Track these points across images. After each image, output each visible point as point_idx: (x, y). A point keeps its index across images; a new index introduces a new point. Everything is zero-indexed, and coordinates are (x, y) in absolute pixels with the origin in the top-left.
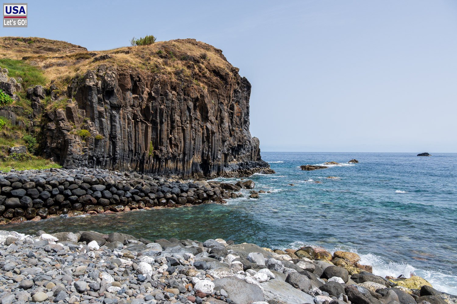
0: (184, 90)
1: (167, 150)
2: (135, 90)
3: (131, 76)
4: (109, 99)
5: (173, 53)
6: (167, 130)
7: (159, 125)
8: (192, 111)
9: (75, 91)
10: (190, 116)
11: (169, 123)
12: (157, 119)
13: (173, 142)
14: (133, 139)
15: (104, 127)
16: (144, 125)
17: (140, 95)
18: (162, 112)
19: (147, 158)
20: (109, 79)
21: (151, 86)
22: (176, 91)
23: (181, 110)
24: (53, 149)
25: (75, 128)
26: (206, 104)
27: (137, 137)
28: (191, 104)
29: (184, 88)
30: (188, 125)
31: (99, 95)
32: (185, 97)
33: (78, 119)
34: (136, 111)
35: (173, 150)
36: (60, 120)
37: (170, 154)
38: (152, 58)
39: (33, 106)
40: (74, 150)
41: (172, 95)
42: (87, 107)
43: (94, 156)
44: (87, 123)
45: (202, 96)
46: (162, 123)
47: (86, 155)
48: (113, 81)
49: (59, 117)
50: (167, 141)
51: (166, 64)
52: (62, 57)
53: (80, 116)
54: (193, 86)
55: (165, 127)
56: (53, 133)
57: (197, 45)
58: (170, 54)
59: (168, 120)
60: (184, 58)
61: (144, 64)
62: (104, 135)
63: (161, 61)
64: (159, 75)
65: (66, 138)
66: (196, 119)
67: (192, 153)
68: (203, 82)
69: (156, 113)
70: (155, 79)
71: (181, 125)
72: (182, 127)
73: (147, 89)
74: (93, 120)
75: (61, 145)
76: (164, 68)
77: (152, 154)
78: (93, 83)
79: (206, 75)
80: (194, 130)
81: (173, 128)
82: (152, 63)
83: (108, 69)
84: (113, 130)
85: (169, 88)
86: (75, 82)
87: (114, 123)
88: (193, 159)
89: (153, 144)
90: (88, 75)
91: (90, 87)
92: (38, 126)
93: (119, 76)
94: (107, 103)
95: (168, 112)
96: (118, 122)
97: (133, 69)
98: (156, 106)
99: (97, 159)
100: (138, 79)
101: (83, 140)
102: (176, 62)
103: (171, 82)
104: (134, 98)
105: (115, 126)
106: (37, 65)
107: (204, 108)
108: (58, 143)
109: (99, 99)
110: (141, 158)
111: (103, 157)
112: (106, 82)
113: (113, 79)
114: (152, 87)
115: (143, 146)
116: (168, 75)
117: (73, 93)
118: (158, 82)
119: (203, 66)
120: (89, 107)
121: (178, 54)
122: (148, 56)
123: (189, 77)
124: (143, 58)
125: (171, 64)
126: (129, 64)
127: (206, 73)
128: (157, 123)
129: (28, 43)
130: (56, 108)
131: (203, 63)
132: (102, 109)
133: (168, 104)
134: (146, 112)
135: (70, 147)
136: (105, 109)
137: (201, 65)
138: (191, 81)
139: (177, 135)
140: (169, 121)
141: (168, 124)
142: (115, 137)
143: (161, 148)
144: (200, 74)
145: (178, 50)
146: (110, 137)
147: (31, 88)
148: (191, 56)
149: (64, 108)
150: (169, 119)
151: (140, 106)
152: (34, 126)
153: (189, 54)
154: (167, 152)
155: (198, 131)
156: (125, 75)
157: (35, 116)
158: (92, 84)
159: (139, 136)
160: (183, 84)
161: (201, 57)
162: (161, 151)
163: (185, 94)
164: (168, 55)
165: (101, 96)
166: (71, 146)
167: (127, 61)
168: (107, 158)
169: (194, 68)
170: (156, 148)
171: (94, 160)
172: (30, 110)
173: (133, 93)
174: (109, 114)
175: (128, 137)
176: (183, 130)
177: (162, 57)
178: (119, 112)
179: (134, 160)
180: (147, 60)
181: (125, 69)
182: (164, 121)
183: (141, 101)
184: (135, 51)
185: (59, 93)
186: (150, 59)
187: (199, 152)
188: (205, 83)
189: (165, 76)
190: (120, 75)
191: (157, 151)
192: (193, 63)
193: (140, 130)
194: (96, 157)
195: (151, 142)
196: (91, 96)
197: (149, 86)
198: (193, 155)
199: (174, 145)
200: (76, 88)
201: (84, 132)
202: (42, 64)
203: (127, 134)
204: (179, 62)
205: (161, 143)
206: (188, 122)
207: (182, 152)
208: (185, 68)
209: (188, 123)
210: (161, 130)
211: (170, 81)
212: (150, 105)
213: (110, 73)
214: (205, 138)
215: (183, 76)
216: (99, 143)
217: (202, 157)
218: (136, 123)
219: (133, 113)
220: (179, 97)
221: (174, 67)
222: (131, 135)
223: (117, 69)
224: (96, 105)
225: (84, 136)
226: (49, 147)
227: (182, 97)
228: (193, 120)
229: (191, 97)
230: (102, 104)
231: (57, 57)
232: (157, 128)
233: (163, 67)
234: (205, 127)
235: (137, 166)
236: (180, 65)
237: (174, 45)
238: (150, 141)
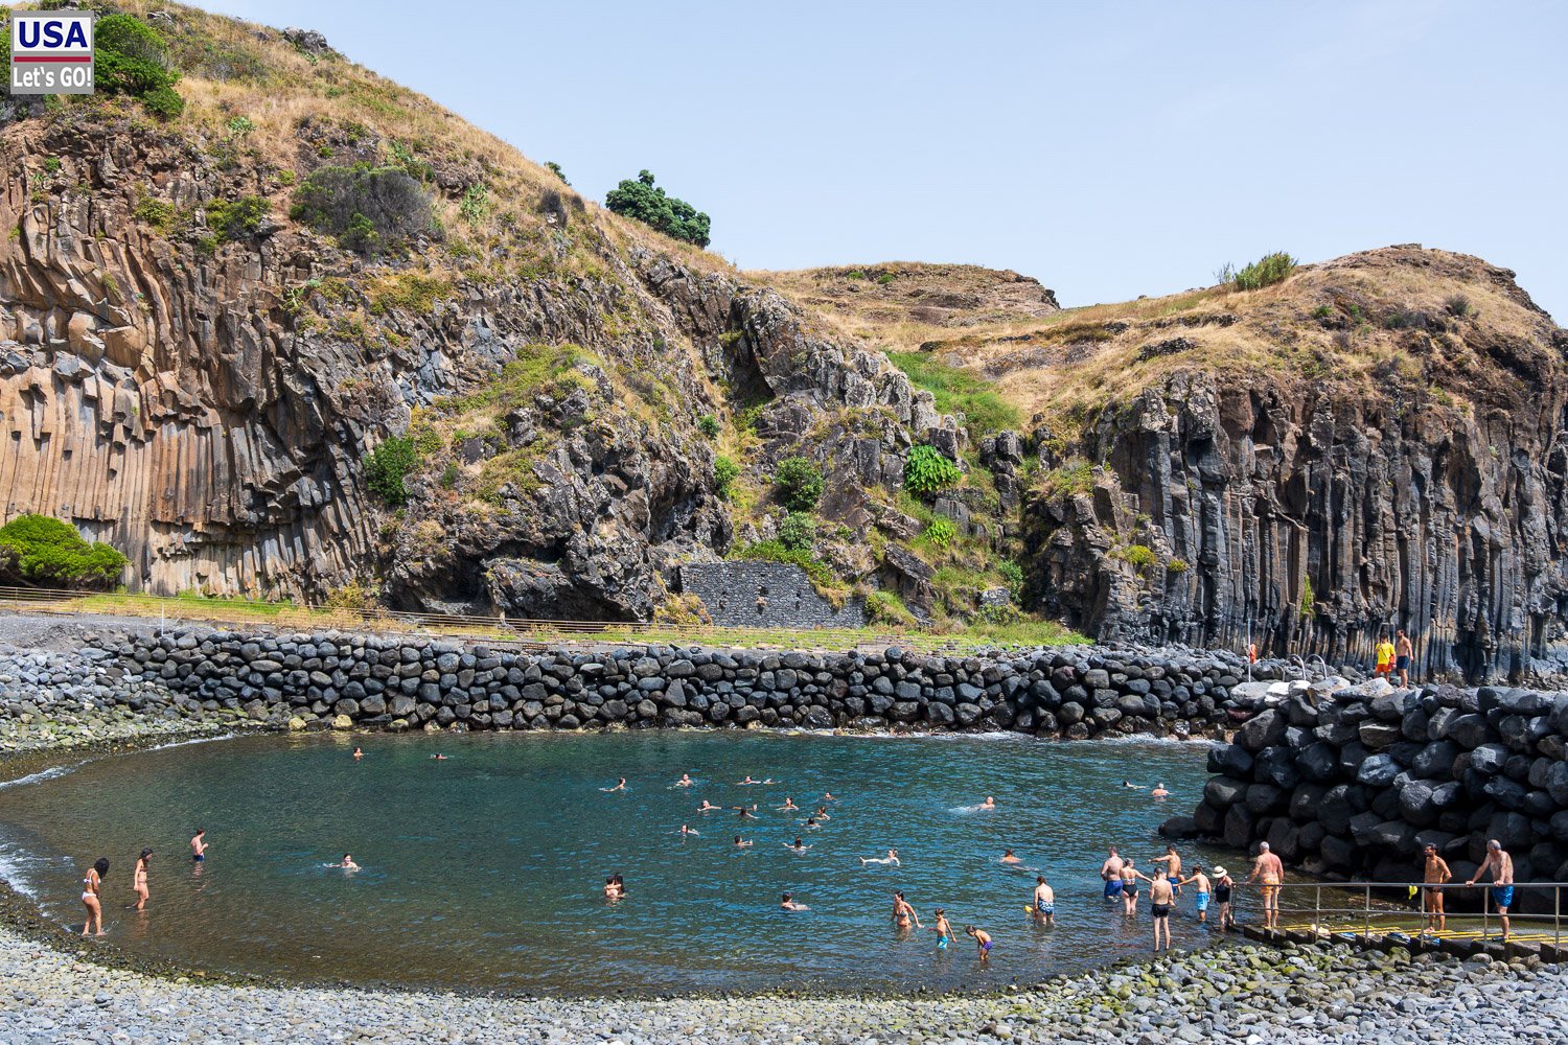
0: (1402, 423)
1: (1352, 600)
2: (1262, 431)
3: (1252, 393)
4: (1197, 461)
5: (1360, 308)
6: (1354, 544)
7: (1329, 528)
8: (1429, 483)
9: (1109, 443)
10: (1423, 499)
11: (1361, 521)
12: (1325, 512)
13: (1371, 578)
14: (1257, 569)
15: (1186, 538)
16: (1288, 530)
17: (1274, 445)
18: (1339, 492)
19: (1296, 623)
20: (1200, 410)
21: (1304, 416)
22: (1377, 428)
23: (1394, 481)
24: (1064, 596)
25: (1118, 543)
26: (1472, 462)
27: (1268, 564)
28: (1425, 463)
29: (1402, 417)
30: (1415, 526)
31: (1172, 454)
32: (1407, 443)
33: (1122, 517)
34: (1263, 491)
35: (1372, 603)
36: (1085, 523)
37: (1363, 613)
38: (1300, 333)
39: (999, 484)
40: (1121, 598)
41: (1368, 438)
42: (1143, 485)
43: (1164, 614)
44: (1145, 528)
45: (1461, 437)
46: (1338, 522)
47: (1145, 612)
48: (1209, 412)
49: (1083, 515)
50: (1353, 576)
51: (1342, 344)
52: (1025, 338)
53: (1126, 510)
54: (1430, 409)
55: (1347, 534)
56: (1066, 556)
57: (1427, 264)
58: (1351, 313)
59: (1356, 512)
60: (1396, 321)
61: (1280, 354)
62: (1188, 561)
63: (1327, 337)
64: (1326, 383)
65: (1101, 569)
66: (1439, 506)
67: (1427, 609)
68: (1460, 391)
69: (1323, 494)
70: (1317, 396)
71: (1394, 528)
72: (1399, 534)
73: (1294, 427)
74: (1158, 519)
75: (1086, 586)
76: (1341, 361)
77: (1310, 613)
78: (1162, 424)
79: (1469, 366)
80: (1433, 539)
81: (1370, 535)
82: (1303, 347)
83: (1195, 381)
84: (1209, 545)
85: (1360, 420)
86: (1108, 419)
87: (1210, 528)
88: (1432, 629)
89: (1313, 582)
90: (1143, 404)
91: (1152, 434)
92: (1016, 536)
93: (1222, 398)
94: (1191, 474)
95: (1357, 489)
96: (1220, 523)
97: (1257, 374)
98: (1322, 475)
99: (1171, 623)
100: (1270, 401)
101: (1137, 572)
102: (1371, 336)
103: (1366, 403)
104: (1258, 454)
105: (1214, 534)
106: (966, 365)
107: (1465, 472)
108: (1078, 582)
109: (1173, 462)
110: (1277, 622)
111: (1184, 619)
112: (1193, 418)
113: (1208, 408)
114: (1307, 420)
115: (1285, 588)
116: (1352, 380)
117: (1105, 449)
118: (1328, 404)
119: (1457, 340)
120: (1149, 486)
121: (1375, 310)
122: (1289, 328)
123: (1415, 380)
124: (1275, 334)
125: (1356, 345)
126: (1244, 360)
127: (1469, 361)
128: (1326, 523)
129: (879, 283)
130: (1068, 491)
131: (1455, 330)
132: (1181, 490)
133: (1357, 466)
134: (1291, 493)
135: (1112, 590)
136: (1189, 489)
137: (1451, 335)
138: (1423, 394)
139: (1384, 555)
140: (1360, 516)
141: (1356, 525)
142: (1213, 564)
143: (1337, 597)
144: (1449, 366)
145: (1375, 297)
146: (1200, 563)
147: (988, 439)
148: (1419, 314)
149: (1087, 490)
150: (1360, 509)
151: (1276, 476)
152: (1006, 535)
153: (1409, 306)
154: (1355, 606)
155: (1447, 544)
156: (1238, 394)
157: (1003, 509)
158: (1157, 425)
159: (1274, 561)
160: (1400, 404)
161: (1448, 309)
162: (1337, 602)
163: (1405, 435)
164: (1346, 317)
165: (1177, 455)
166: (1115, 588)
167: (1238, 352)
168: (1191, 620)
169: (1430, 350)
170: (1321, 595)
171: (1163, 626)
172: (993, 496)
173: (1256, 441)
174: (1199, 504)
175: (1244, 563)
176: (1402, 542)
177: (1328, 326)
178: (1221, 495)
179: (1260, 629)
180: (1288, 341)
181: (1236, 378)
182: (1345, 516)
183: (1277, 461)
184: (1247, 314)
185: (1058, 449)
186: (1295, 335)
187: (1449, 607)
188: (1467, 391)
189: (1343, 384)
190: (1223, 394)
191: (1324, 604)
192: (1426, 334)
193: (1275, 544)
194: (1168, 620)
195: (1308, 577)
196: (1156, 457)
197: (1298, 418)
198: (1433, 616)
199: (1374, 585)
200: (1112, 435)
201: (1141, 551)
202: (977, 363)
203: (1241, 555)
204: (1383, 335)
205: (1336, 580)
206: (1417, 516)
207: (1396, 608)
208: (1403, 354)
209: (1415, 521)
210: (1336, 544)
211: (1360, 398)
212: (1306, 472)
213: (1201, 391)
214: (1468, 565)
215: (1398, 379)
216: (1178, 580)
217: (1461, 624)
218: (1265, 523)
219: (1255, 496)
220: (1388, 443)
221: (1368, 354)
222: (1251, 559)
223: (1216, 379)
224: (1166, 481)
225: (1140, 564)
226: (1055, 590)
227: (1397, 444)
228: (1432, 512)
229: (1424, 443)
230: (1181, 477)
231: (1011, 339)
232: (1326, 538)
233: (1335, 356)
234: (1468, 531)
235: (1266, 645)
236: (1387, 345)
237: (1359, 284)
238: (1303, 575)
